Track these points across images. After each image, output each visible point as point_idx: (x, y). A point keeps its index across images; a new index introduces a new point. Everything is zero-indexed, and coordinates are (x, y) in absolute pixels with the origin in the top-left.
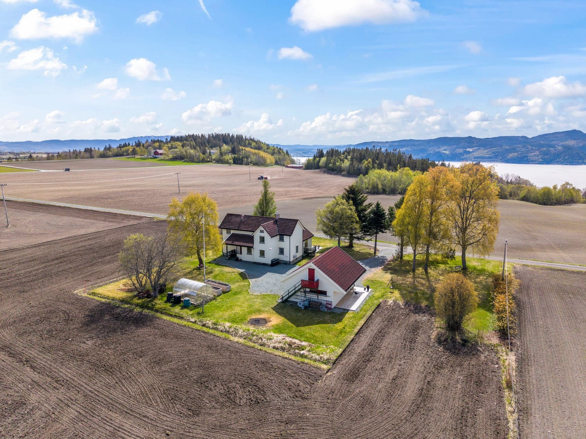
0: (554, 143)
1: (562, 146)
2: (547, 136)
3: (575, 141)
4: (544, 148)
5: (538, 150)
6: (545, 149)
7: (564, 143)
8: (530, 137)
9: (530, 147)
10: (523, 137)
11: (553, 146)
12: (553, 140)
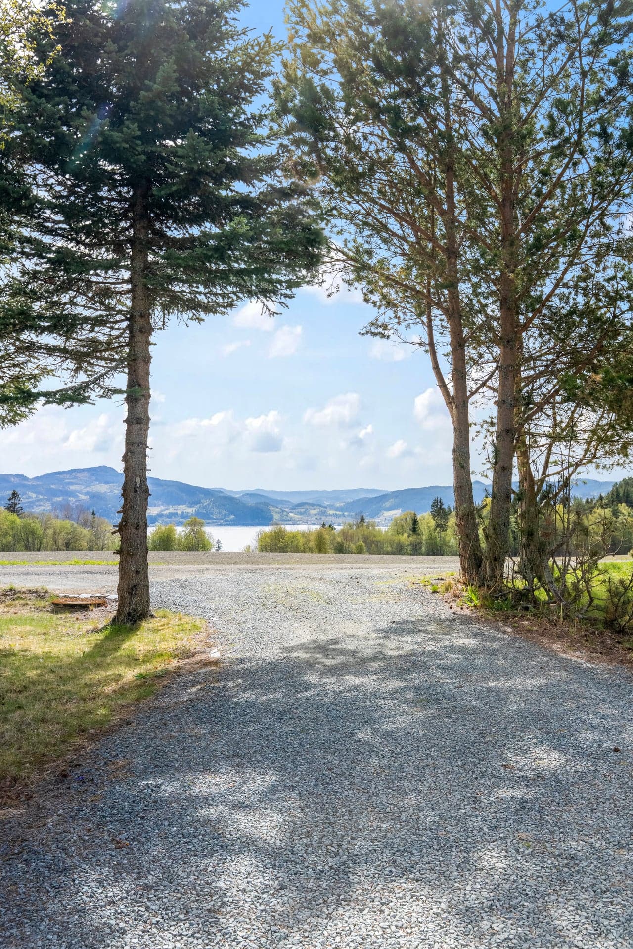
0: (73, 488)
1: (87, 494)
2: (62, 477)
3: (107, 486)
4: (59, 497)
5: (48, 500)
6: (60, 499)
7: (89, 489)
8: (31, 477)
9: (34, 496)
10: (18, 476)
11: (73, 494)
12: (72, 484)
